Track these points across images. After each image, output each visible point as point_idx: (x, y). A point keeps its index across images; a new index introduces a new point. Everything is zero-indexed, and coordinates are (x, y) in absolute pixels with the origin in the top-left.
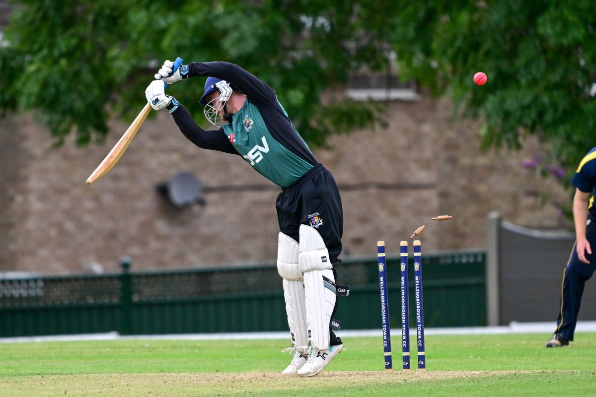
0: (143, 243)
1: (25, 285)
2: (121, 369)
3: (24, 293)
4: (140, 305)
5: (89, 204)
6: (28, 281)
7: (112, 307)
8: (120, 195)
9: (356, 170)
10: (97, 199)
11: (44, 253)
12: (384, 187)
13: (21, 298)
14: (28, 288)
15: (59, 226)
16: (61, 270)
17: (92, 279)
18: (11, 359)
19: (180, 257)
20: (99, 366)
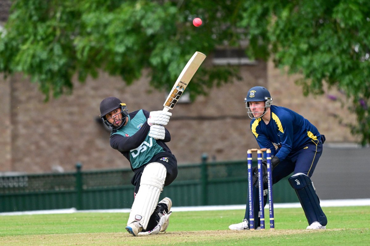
0: (88, 154)
1: (16, 180)
2: (86, 230)
3: (16, 185)
4: (87, 192)
5: (55, 130)
6: (18, 177)
7: (70, 193)
8: (74, 124)
9: (218, 108)
10: (59, 126)
11: (27, 160)
12: (236, 118)
13: (14, 188)
14: (19, 182)
15: (37, 144)
16: (38, 171)
17: (57, 176)
18: (17, 225)
19: (111, 162)
20: (72, 229)
